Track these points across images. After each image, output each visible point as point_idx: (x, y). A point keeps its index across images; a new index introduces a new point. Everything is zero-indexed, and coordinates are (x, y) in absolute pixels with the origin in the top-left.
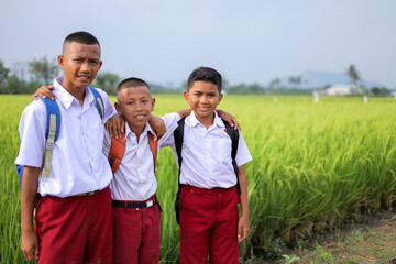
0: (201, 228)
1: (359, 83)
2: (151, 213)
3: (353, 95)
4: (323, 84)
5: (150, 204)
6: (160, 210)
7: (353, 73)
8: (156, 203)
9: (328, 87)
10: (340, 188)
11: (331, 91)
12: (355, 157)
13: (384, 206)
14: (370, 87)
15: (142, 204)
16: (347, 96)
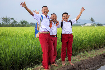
0: (66, 42)
1: (94, 23)
2: (55, 38)
3: (92, 26)
4: (84, 23)
5: (55, 36)
6: (57, 37)
7: (92, 20)
8: (56, 36)
9: (85, 24)
10: (90, 42)
11: (86, 25)
12: (93, 35)
13: (100, 48)
14: (97, 24)
15: (54, 36)
16: (90, 26)
